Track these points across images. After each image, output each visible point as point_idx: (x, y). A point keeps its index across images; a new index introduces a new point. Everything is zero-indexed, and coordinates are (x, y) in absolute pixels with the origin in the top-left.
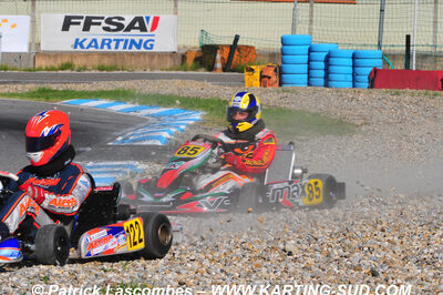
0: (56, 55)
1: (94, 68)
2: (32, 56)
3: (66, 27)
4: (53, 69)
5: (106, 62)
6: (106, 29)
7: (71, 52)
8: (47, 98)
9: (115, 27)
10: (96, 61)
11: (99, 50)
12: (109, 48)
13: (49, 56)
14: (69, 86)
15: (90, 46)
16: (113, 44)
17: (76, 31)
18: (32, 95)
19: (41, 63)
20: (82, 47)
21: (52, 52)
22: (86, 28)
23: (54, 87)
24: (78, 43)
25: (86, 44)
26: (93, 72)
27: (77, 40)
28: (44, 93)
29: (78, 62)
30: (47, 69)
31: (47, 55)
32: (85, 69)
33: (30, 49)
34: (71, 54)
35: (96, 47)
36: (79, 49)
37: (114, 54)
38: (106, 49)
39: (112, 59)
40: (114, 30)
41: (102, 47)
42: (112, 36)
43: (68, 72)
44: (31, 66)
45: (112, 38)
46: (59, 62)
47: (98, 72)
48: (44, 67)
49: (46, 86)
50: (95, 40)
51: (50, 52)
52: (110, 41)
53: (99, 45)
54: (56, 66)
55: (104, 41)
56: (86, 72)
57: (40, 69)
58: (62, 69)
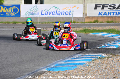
0: (92, 18)
1: (105, 22)
2: (84, 18)
3: (96, 8)
4: (91, 22)
5: (110, 20)
6: (109, 9)
7: (97, 16)
8: (85, 32)
9: (113, 8)
10: (106, 20)
11: (107, 16)
12: (111, 15)
13: (90, 18)
14: (95, 28)
15: (104, 14)
16: (112, 14)
17: (99, 9)
18: (81, 31)
19: (87, 20)
20: (101, 15)
21: (91, 17)
22: (103, 8)
23: (89, 28)
24: (100, 13)
25: (102, 14)
26: (105, 23)
27: (100, 12)
28: (85, 31)
29: (100, 20)
30: (89, 22)
31: (89, 18)
32: (102, 22)
33: (83, 16)
34: (97, 17)
35: (106, 15)
36: (100, 15)
37: (112, 17)
38: (109, 15)
39: (112, 19)
40: (112, 9)
41: (108, 15)
42: (112, 11)
43: (96, 23)
44: (84, 21)
45: (112, 12)
46: (93, 20)
47: (106, 23)
48: (88, 22)
49: (86, 28)
50: (106, 12)
51: (90, 17)
52: (111, 13)
53: (107, 14)
54: (92, 21)
55: (109, 12)
56: (102, 23)
57: (87, 22)
58: (94, 23)
